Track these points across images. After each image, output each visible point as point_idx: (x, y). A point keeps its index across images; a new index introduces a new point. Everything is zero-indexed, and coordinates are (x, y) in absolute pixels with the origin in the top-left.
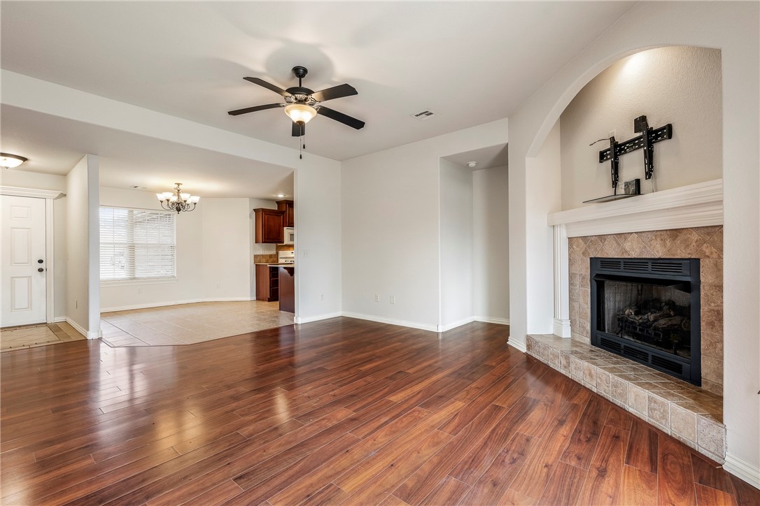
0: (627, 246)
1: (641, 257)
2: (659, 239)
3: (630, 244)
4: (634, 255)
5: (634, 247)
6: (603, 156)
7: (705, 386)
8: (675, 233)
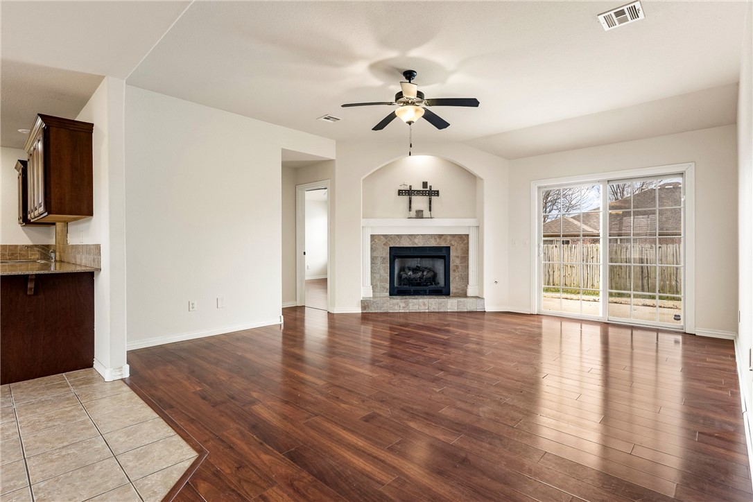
0: (416, 240)
1: (425, 246)
3: (418, 240)
4: (420, 244)
6: (400, 193)
7: (451, 295)
8: (440, 236)
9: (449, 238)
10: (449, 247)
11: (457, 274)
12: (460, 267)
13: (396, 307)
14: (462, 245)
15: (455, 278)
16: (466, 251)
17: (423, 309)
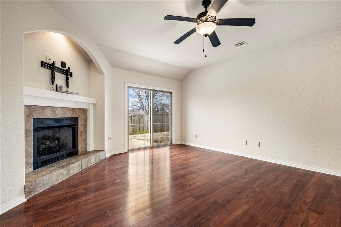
0: (57, 112)
1: (63, 117)
2: (69, 111)
3: (58, 112)
4: (60, 116)
5: (60, 113)
6: (43, 64)
7: (79, 153)
8: (73, 109)
9: (78, 111)
10: (78, 118)
11: (82, 137)
12: (83, 132)
13: (61, 177)
14: (84, 116)
15: (81, 141)
16: (86, 120)
17: (79, 170)
